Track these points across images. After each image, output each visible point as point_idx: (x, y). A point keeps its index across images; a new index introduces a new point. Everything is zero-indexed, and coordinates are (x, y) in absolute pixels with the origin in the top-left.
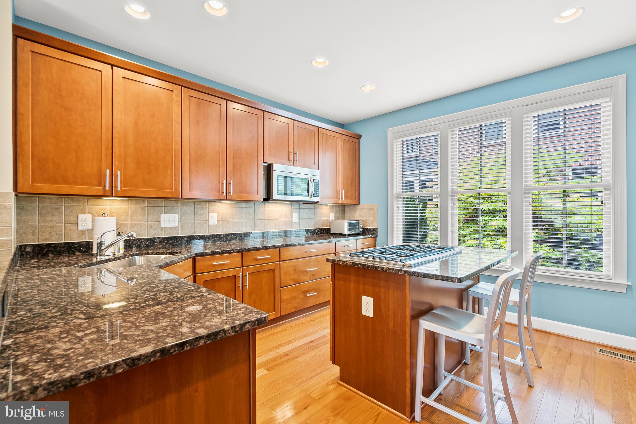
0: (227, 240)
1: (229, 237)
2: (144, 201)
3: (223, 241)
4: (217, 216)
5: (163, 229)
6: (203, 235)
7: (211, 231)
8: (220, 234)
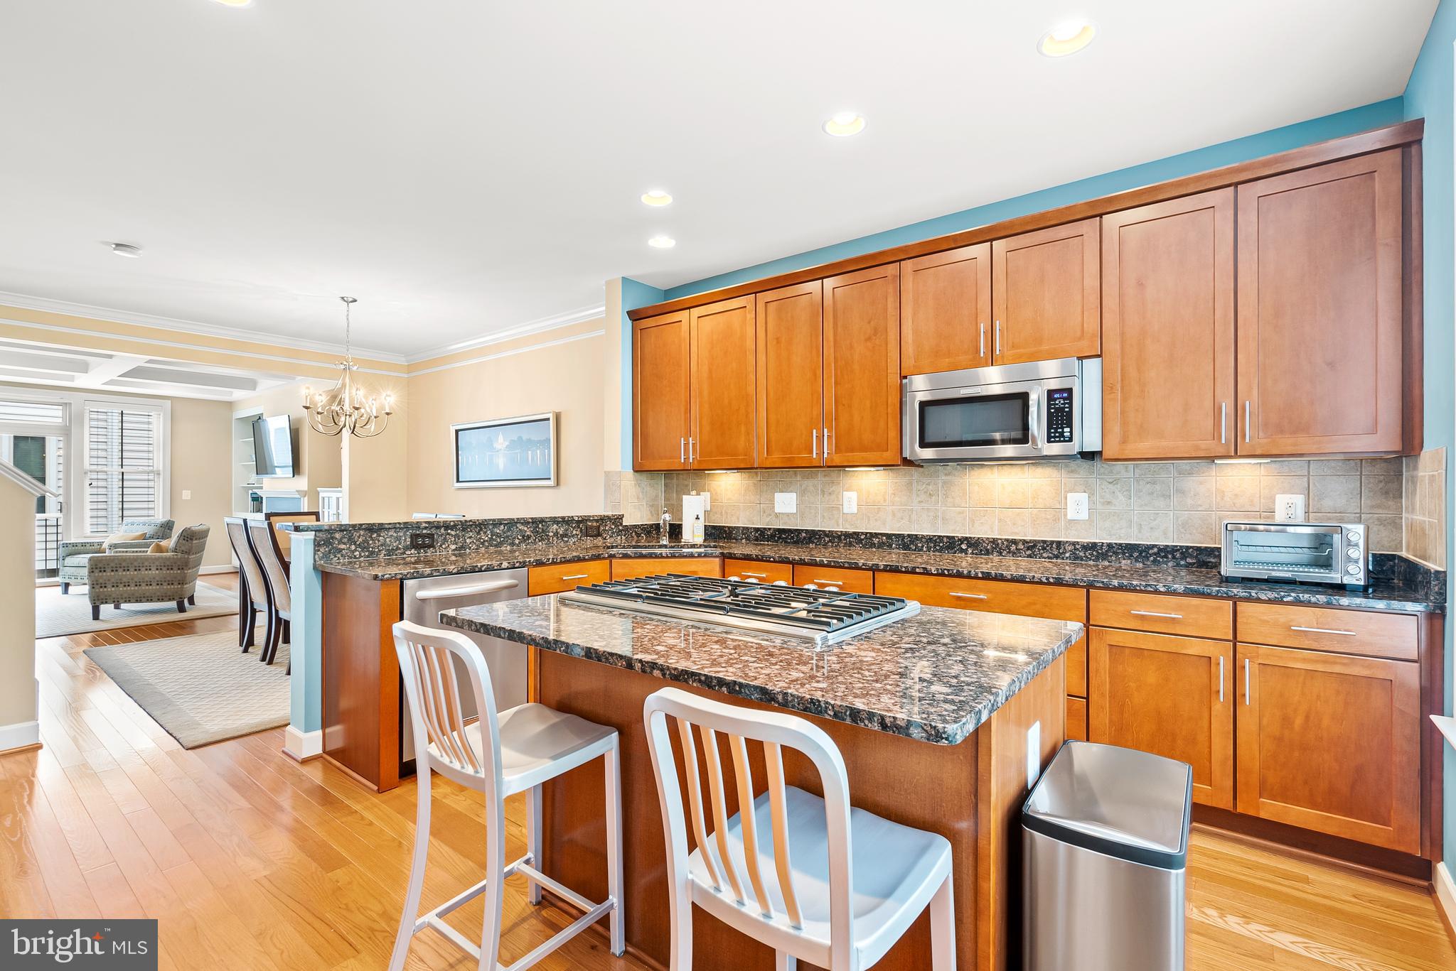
0: (873, 545)
1: (876, 541)
2: (756, 473)
3: (864, 546)
4: (858, 498)
5: (777, 515)
6: (829, 531)
7: (848, 527)
8: (859, 533)
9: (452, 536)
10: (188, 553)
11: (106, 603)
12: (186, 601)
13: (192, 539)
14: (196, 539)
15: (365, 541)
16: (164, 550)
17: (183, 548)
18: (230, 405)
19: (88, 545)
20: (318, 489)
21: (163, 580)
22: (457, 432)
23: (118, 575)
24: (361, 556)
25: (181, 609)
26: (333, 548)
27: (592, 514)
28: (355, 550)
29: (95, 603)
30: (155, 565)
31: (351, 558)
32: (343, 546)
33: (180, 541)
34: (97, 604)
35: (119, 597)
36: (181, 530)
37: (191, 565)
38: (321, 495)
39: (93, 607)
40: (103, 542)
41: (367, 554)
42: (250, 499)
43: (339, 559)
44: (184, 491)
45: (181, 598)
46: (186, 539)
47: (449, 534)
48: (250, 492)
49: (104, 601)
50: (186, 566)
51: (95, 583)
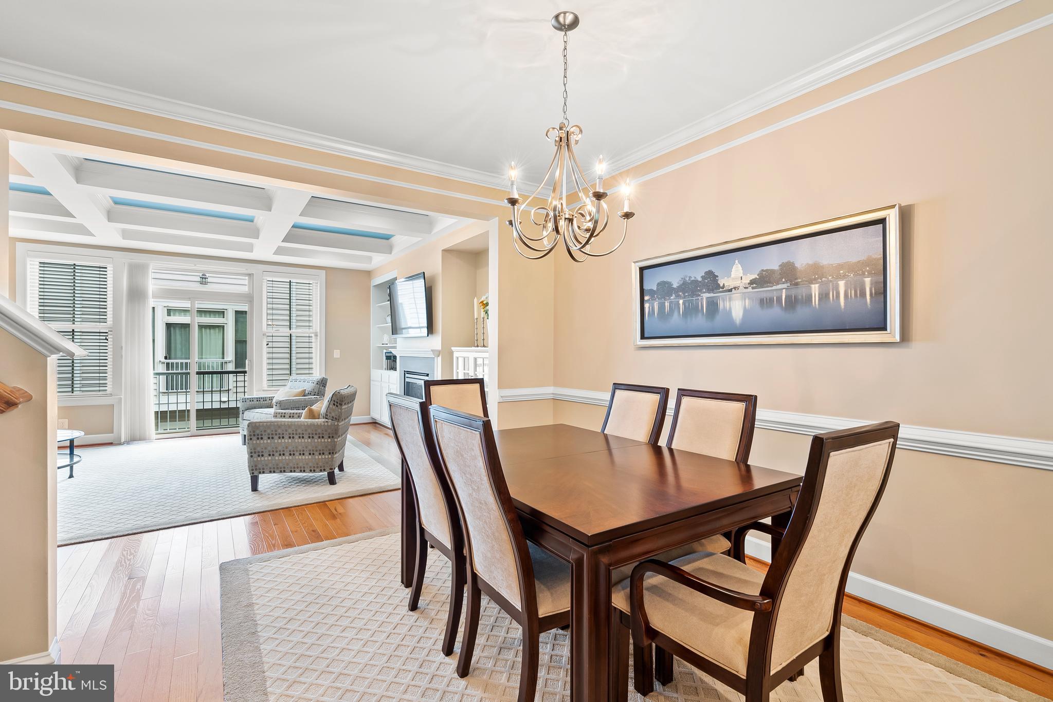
10: (337, 419)
11: (263, 473)
12: (336, 471)
13: (341, 405)
14: (345, 404)
16: (316, 415)
17: (333, 414)
18: (368, 274)
19: (262, 400)
20: (452, 348)
21: (315, 449)
22: (642, 270)
23: (274, 443)
25: (332, 480)
29: (253, 473)
30: (307, 432)
33: (331, 406)
34: (255, 474)
35: (275, 466)
36: (332, 394)
37: (340, 432)
38: (456, 355)
39: (251, 476)
40: (273, 397)
42: (384, 358)
44: (335, 351)
45: (331, 469)
46: (335, 403)
48: (385, 351)
49: (262, 471)
50: (336, 434)
51: (253, 451)
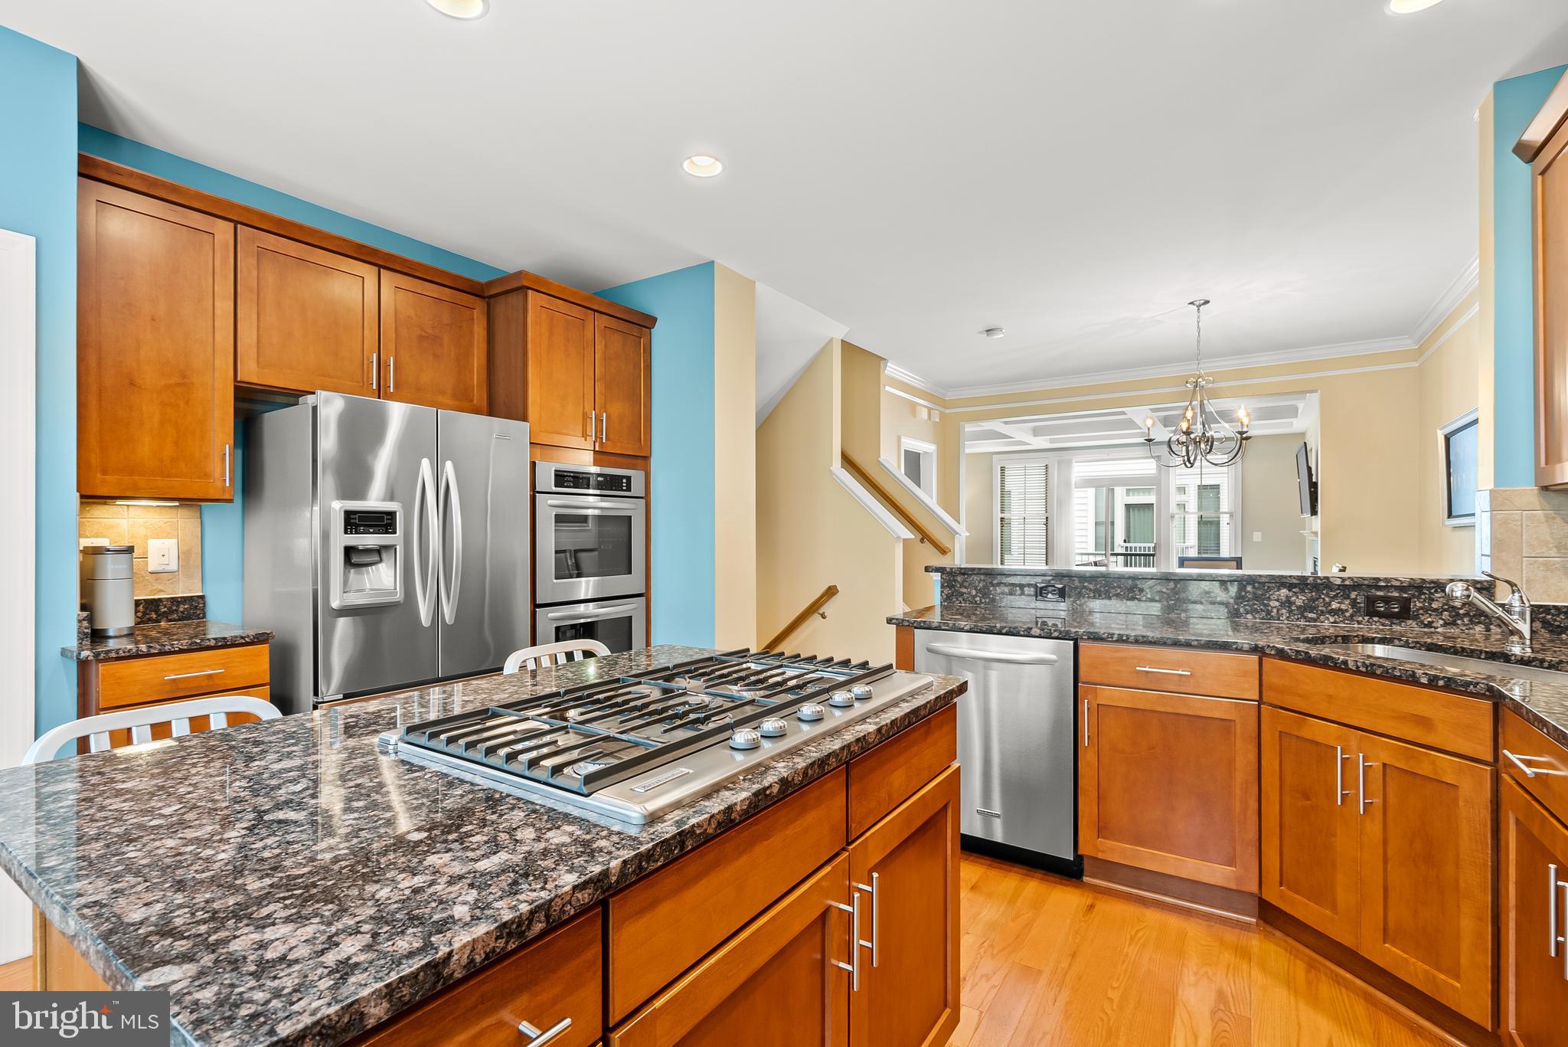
9: (1091, 590)
15: (985, 587)
24: (981, 603)
26: (956, 591)
27: (1381, 576)
28: (976, 596)
31: (972, 603)
32: (964, 590)
41: (987, 601)
43: (960, 603)
44: (1255, 533)
47: (1085, 587)
